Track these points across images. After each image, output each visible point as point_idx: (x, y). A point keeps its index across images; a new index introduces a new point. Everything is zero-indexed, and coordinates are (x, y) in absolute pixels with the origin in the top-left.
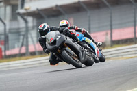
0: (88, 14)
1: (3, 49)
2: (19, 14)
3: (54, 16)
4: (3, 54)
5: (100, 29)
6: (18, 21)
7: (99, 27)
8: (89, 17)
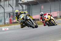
0: (50, 4)
1: (12, 19)
2: (19, 3)
3: (35, 5)
4: (12, 21)
5: (55, 11)
6: (19, 7)
7: (55, 10)
8: (51, 5)
